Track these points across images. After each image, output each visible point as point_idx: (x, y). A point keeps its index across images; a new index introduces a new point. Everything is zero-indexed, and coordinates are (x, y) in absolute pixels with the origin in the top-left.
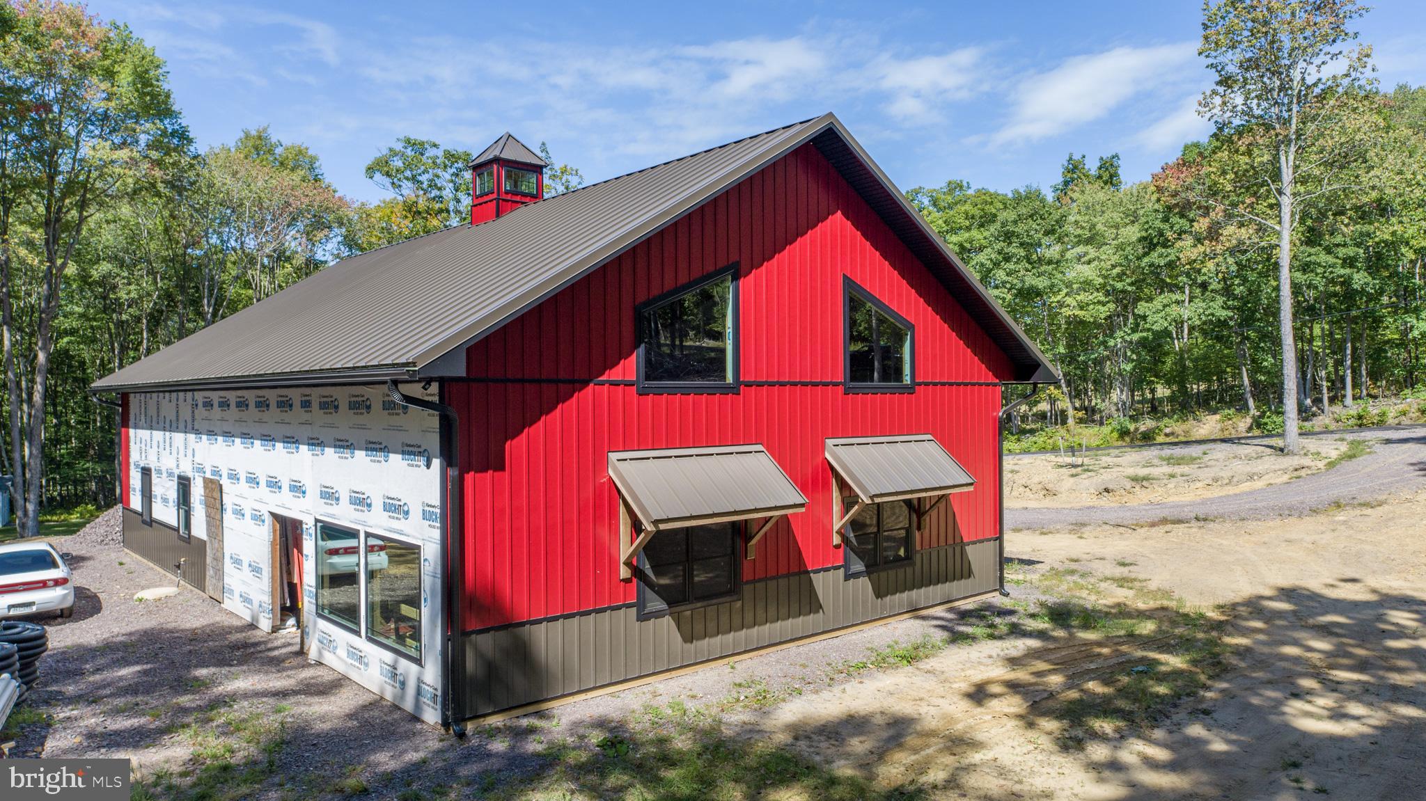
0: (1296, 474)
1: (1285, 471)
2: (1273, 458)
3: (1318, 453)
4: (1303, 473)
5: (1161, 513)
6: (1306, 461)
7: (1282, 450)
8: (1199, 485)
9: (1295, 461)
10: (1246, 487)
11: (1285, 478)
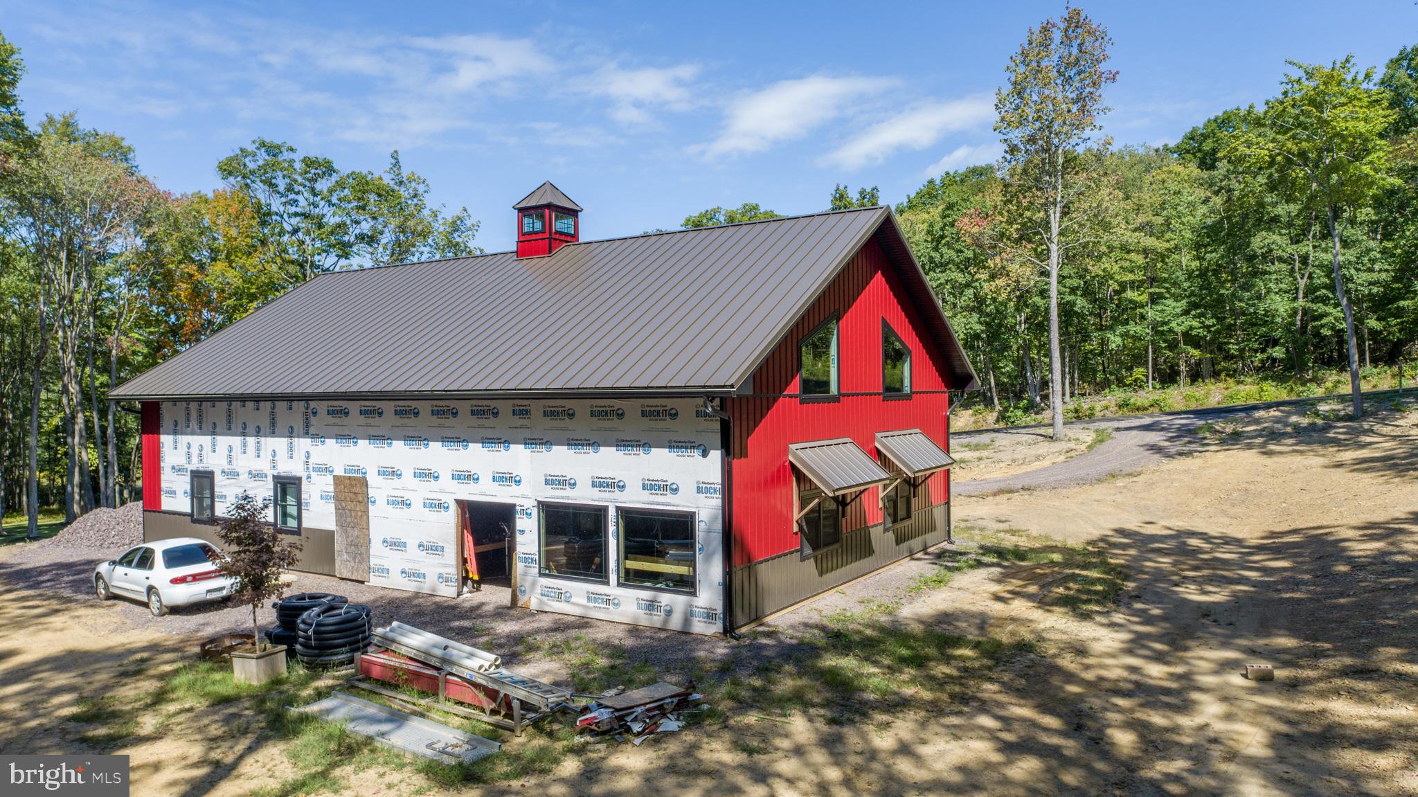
0: (1068, 455)
1: (1060, 453)
2: (1047, 444)
3: (1078, 439)
4: (1073, 454)
5: (996, 487)
6: (1072, 445)
7: (1051, 438)
8: (1002, 465)
9: (1064, 446)
10: (1037, 465)
11: (1062, 458)
